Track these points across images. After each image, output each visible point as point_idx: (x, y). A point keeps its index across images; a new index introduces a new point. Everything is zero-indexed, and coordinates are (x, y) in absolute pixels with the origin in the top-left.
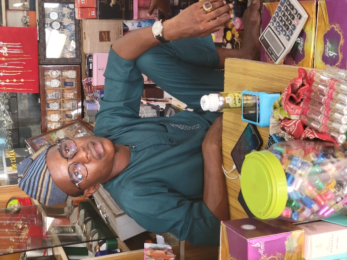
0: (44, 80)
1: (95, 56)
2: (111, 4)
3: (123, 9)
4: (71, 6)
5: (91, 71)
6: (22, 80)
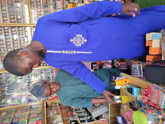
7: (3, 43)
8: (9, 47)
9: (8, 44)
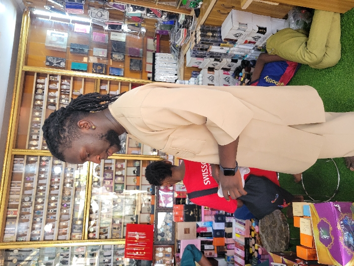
0: (155, 253)
1: (182, 242)
2: (191, 215)
3: (197, 217)
4: (171, 213)
5: (179, 250)
6: (144, 253)
7: (31, 186)
8: (41, 194)
9: (41, 188)
